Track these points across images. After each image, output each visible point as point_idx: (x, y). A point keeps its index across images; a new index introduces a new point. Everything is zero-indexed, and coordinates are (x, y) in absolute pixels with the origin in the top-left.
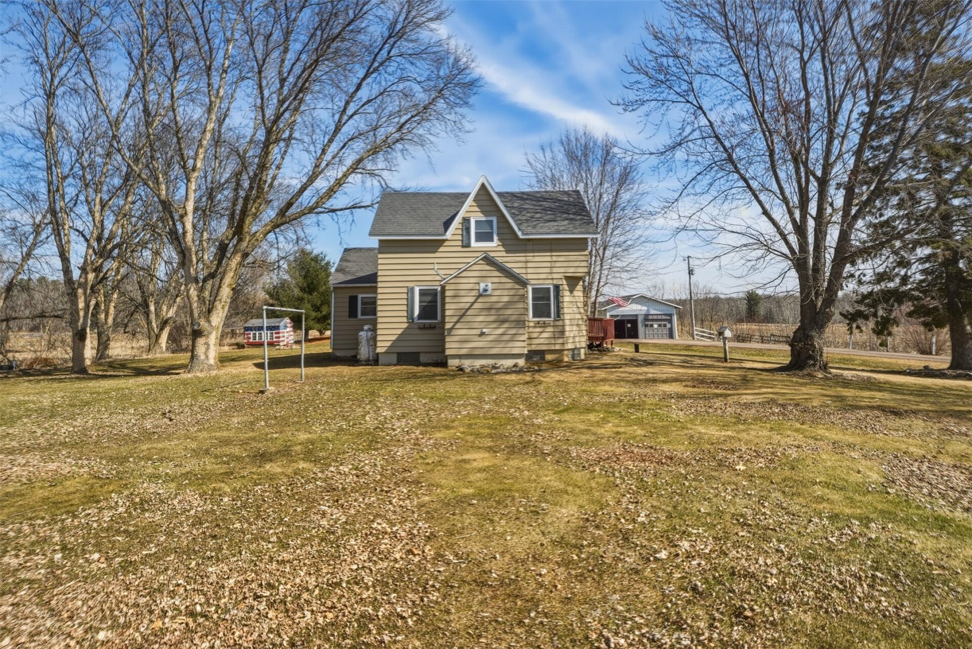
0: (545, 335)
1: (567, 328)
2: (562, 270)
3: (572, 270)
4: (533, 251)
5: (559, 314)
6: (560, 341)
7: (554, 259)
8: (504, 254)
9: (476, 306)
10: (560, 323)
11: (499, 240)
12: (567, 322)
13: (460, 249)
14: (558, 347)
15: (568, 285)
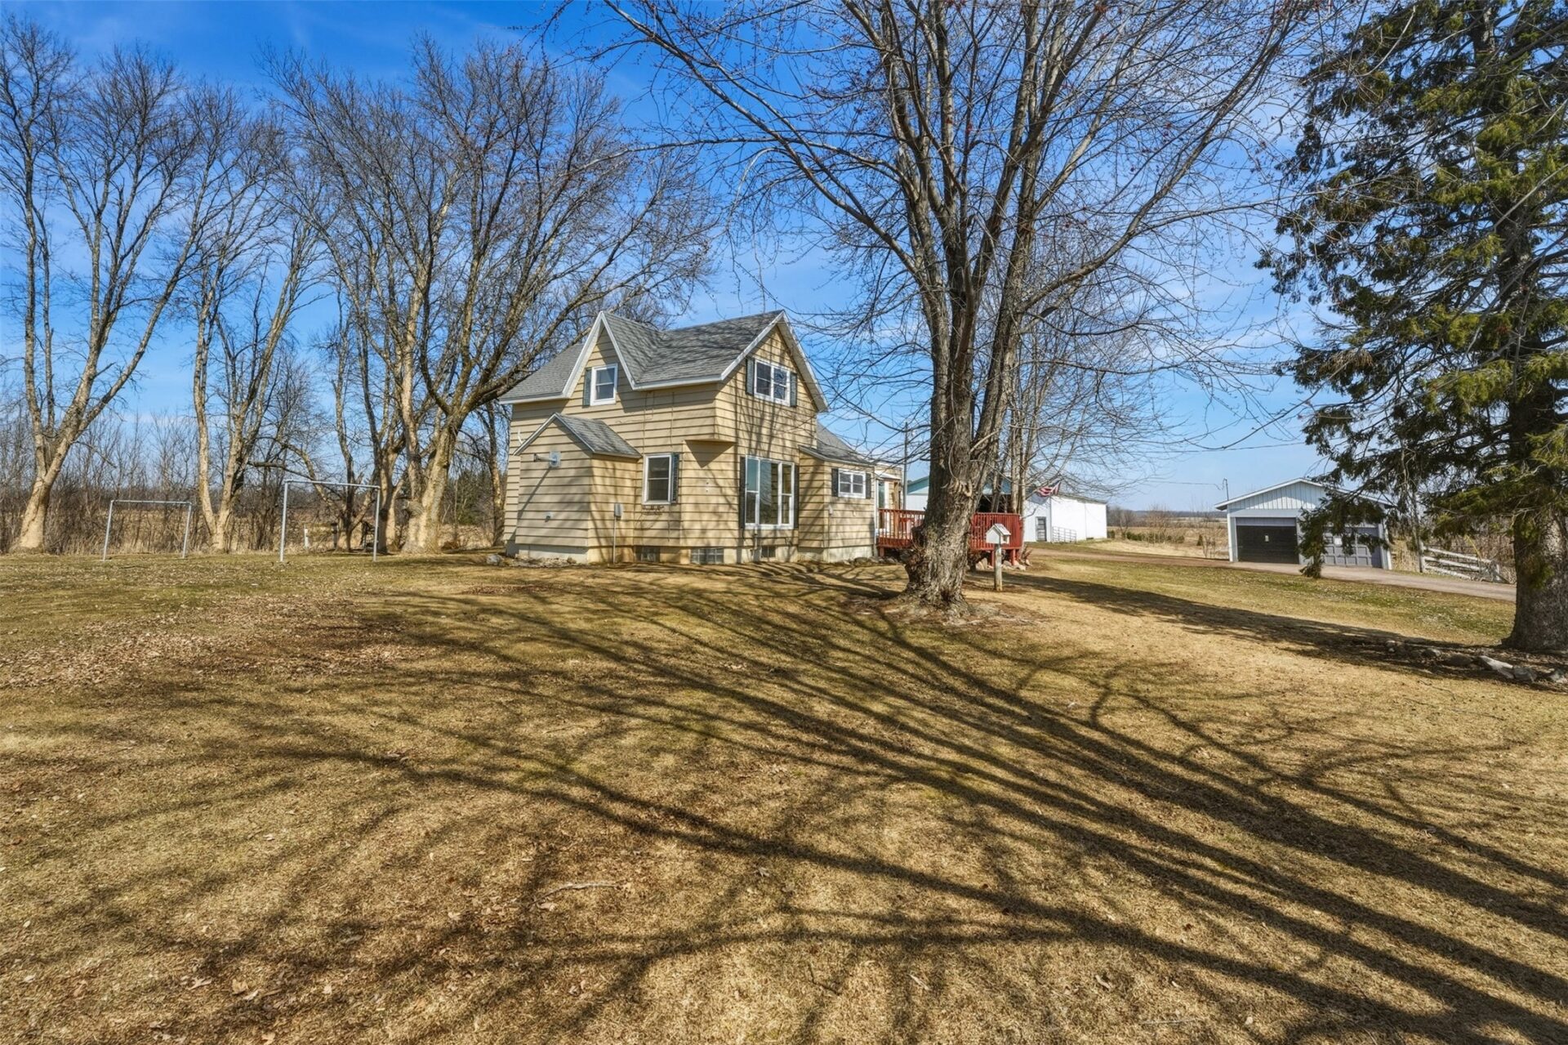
0: (659, 525)
1: (686, 517)
2: (682, 432)
3: (694, 431)
4: (654, 407)
5: (676, 495)
6: (675, 534)
7: (676, 416)
8: (622, 413)
9: (546, 482)
10: (676, 508)
11: (619, 394)
12: (689, 508)
13: (581, 410)
14: (671, 543)
15: (694, 453)
